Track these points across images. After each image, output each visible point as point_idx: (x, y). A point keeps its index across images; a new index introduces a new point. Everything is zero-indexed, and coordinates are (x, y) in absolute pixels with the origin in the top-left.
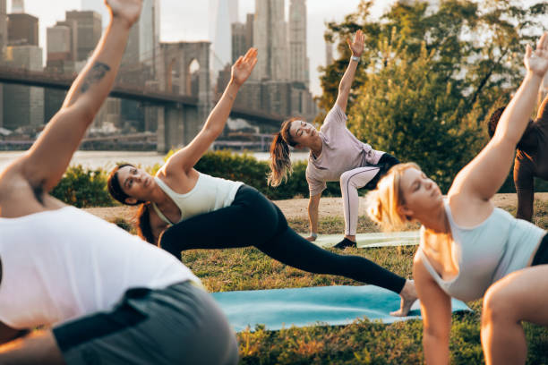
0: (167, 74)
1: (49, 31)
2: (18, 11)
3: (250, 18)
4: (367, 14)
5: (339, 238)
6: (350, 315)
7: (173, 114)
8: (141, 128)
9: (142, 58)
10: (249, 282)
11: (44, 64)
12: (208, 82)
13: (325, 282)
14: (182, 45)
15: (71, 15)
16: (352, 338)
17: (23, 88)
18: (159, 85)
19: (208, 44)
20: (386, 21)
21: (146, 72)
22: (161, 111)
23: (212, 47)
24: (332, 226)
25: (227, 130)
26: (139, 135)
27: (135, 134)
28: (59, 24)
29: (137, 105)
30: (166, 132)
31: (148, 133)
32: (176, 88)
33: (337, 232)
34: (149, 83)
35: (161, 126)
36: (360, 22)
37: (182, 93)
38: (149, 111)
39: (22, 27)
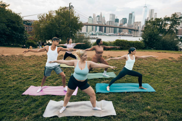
0: (135, 26)
1: (120, 21)
2: (117, 18)
3: (148, 18)
7: (135, 32)
8: (131, 33)
9: (132, 24)
11: (119, 25)
12: (140, 27)
14: (137, 22)
15: (123, 19)
17: (116, 28)
18: (134, 28)
19: (141, 22)
21: (132, 26)
22: (133, 31)
23: (142, 22)
27: (130, 34)
29: (130, 30)
30: (134, 34)
31: (132, 34)
32: (136, 28)
34: (132, 28)
35: (133, 33)
37: (137, 29)
39: (117, 20)
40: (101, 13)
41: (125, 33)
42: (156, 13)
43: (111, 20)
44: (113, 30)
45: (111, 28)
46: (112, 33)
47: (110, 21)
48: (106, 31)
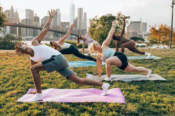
0: (62, 28)
1: (41, 20)
2: (36, 16)
3: (77, 18)
4: (97, 18)
5: (88, 54)
6: (88, 65)
7: (63, 35)
8: (57, 37)
9: (58, 25)
10: (72, 60)
11: (40, 25)
13: (85, 60)
14: (65, 23)
15: (45, 17)
16: (88, 68)
17: (37, 30)
18: (61, 30)
19: (69, 23)
20: (100, 19)
21: (58, 27)
22: (61, 34)
23: (70, 23)
24: (87, 52)
25: (72, 38)
26: (57, 38)
27: (56, 38)
28: (43, 18)
29: (57, 33)
31: (58, 38)
32: (64, 30)
33: (88, 53)
34: (59, 29)
35: (61, 37)
36: (95, 19)
37: (65, 31)
38: (59, 34)
39: (37, 19)
40: (12, 7)
41: (50, 36)
42: (85, 13)
43: (28, 18)
44: (33, 31)
45: (28, 29)
46: (31, 37)
47: (27, 20)
48: (22, 33)
